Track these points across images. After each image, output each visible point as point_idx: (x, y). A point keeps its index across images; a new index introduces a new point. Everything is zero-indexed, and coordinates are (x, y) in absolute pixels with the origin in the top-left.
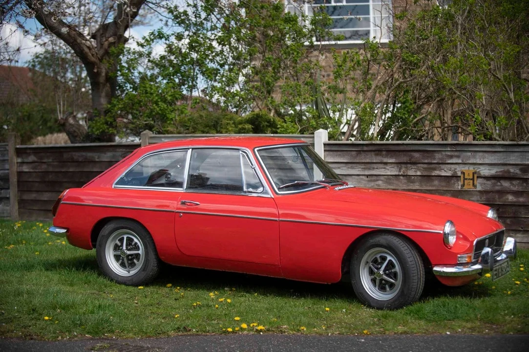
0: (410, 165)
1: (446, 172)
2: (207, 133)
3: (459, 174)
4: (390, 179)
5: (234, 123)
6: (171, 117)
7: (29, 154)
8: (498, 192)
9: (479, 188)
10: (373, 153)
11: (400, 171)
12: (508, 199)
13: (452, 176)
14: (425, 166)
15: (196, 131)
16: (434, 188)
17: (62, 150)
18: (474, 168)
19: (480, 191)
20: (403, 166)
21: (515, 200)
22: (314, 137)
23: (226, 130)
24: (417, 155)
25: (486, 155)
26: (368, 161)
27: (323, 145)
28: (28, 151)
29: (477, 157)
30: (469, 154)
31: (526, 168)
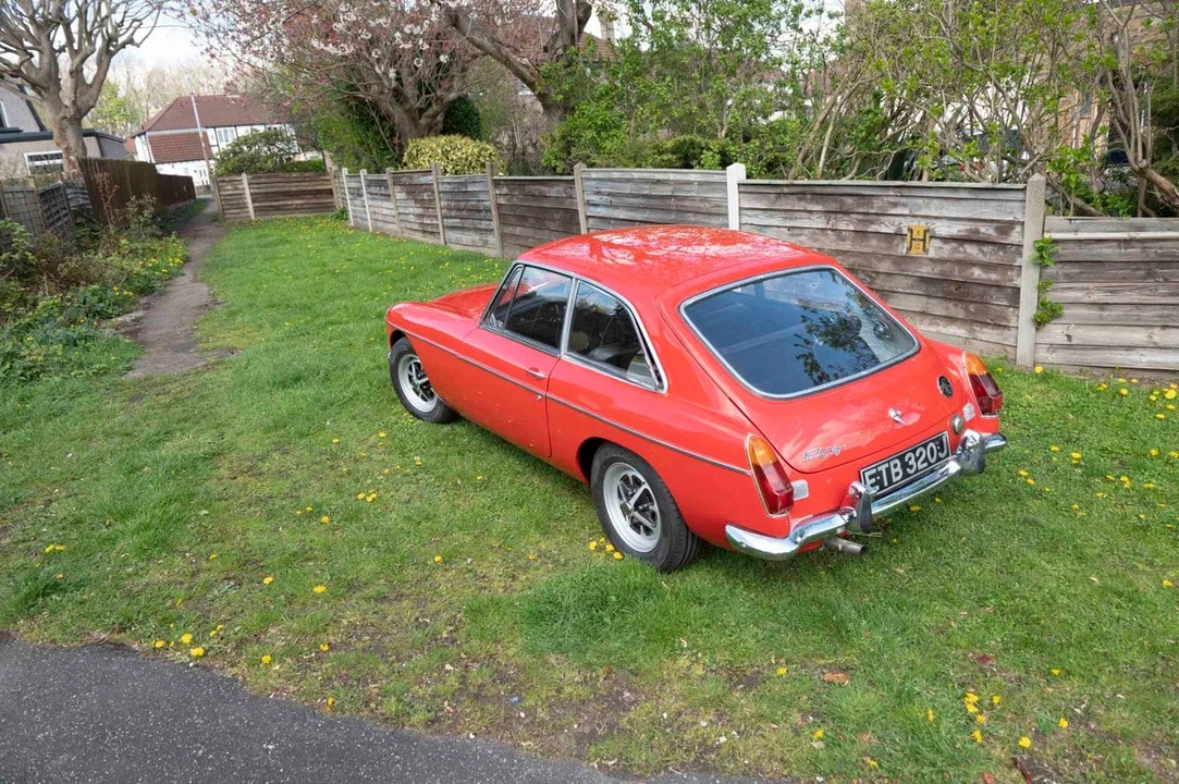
0: (840, 216)
1: (886, 227)
2: (627, 166)
3: (905, 231)
4: (814, 234)
8: (960, 262)
9: (932, 254)
10: (795, 197)
11: (828, 223)
12: (973, 274)
13: (896, 234)
14: (860, 217)
16: (870, 250)
17: (524, 183)
18: (926, 223)
19: (931, 260)
20: (833, 216)
21: (984, 276)
22: (726, 175)
24: (849, 201)
25: (945, 203)
26: (789, 207)
27: (737, 186)
28: (501, 183)
29: (932, 205)
30: (920, 201)
31: (1005, 227)
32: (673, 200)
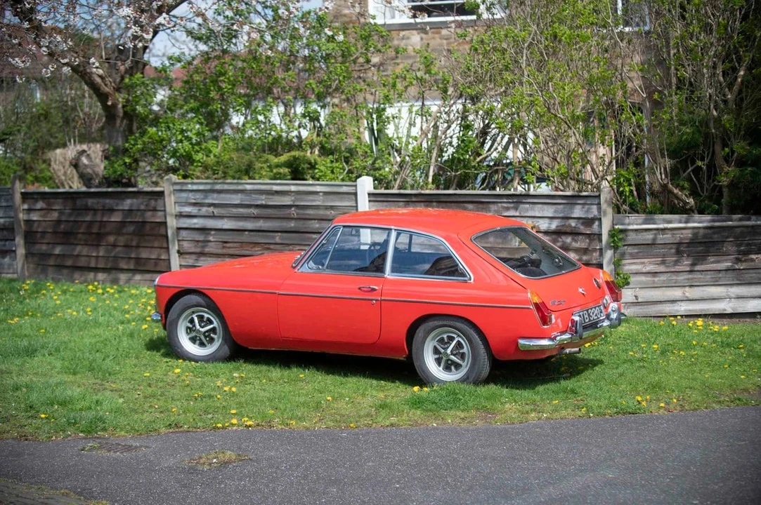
5: (269, 167)
6: (198, 159)
7: (36, 200)
10: (422, 204)
16: (489, 245)
17: (75, 196)
18: (533, 222)
22: (356, 186)
23: (259, 175)
25: (545, 207)
27: (367, 195)
28: (35, 197)
29: (536, 209)
30: (527, 206)
31: (588, 222)
32: (293, 209)
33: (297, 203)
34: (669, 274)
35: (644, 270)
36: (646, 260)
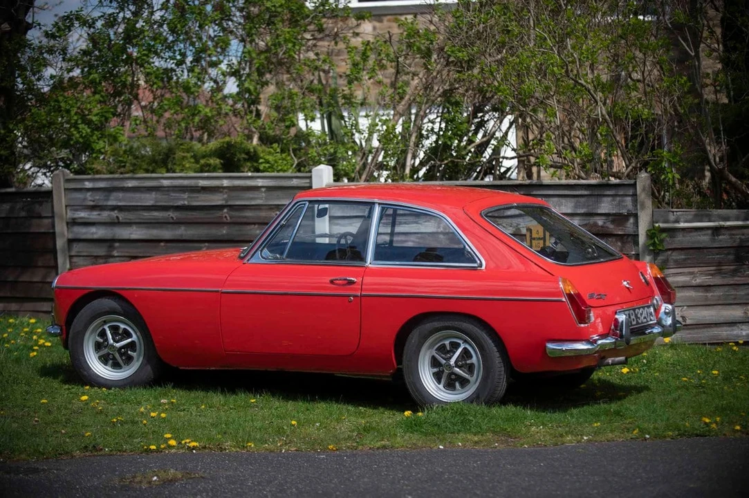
2: (153, 172)
3: (524, 231)
5: (193, 157)
15: (136, 170)
22: (310, 178)
23: (180, 168)
25: (563, 200)
31: (621, 219)
32: (225, 210)
33: (230, 203)
34: (726, 288)
35: (694, 283)
36: (696, 270)
